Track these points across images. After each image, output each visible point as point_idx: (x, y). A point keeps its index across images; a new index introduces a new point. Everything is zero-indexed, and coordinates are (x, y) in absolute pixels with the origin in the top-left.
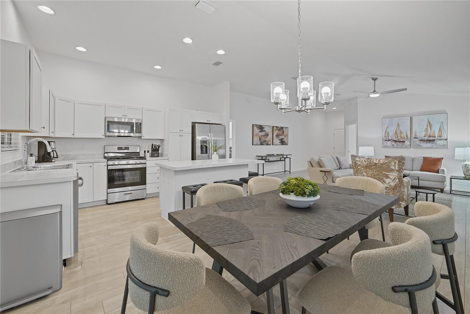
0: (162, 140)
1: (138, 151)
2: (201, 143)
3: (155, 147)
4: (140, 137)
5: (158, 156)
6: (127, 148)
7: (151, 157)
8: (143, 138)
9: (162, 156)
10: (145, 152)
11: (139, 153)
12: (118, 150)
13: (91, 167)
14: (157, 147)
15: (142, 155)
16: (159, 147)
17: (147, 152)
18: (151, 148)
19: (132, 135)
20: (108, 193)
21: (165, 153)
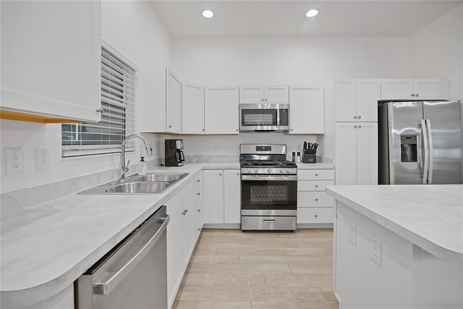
0: (320, 136)
1: (283, 152)
2: (402, 140)
3: (309, 147)
4: (286, 132)
5: (314, 162)
6: (268, 148)
7: (303, 162)
8: (291, 132)
9: (320, 162)
10: (294, 154)
11: (286, 155)
12: (256, 151)
13: (220, 175)
14: (312, 148)
15: (289, 158)
16: (316, 147)
17: (296, 154)
18: (303, 149)
19: (275, 128)
20: (242, 216)
21: (326, 157)
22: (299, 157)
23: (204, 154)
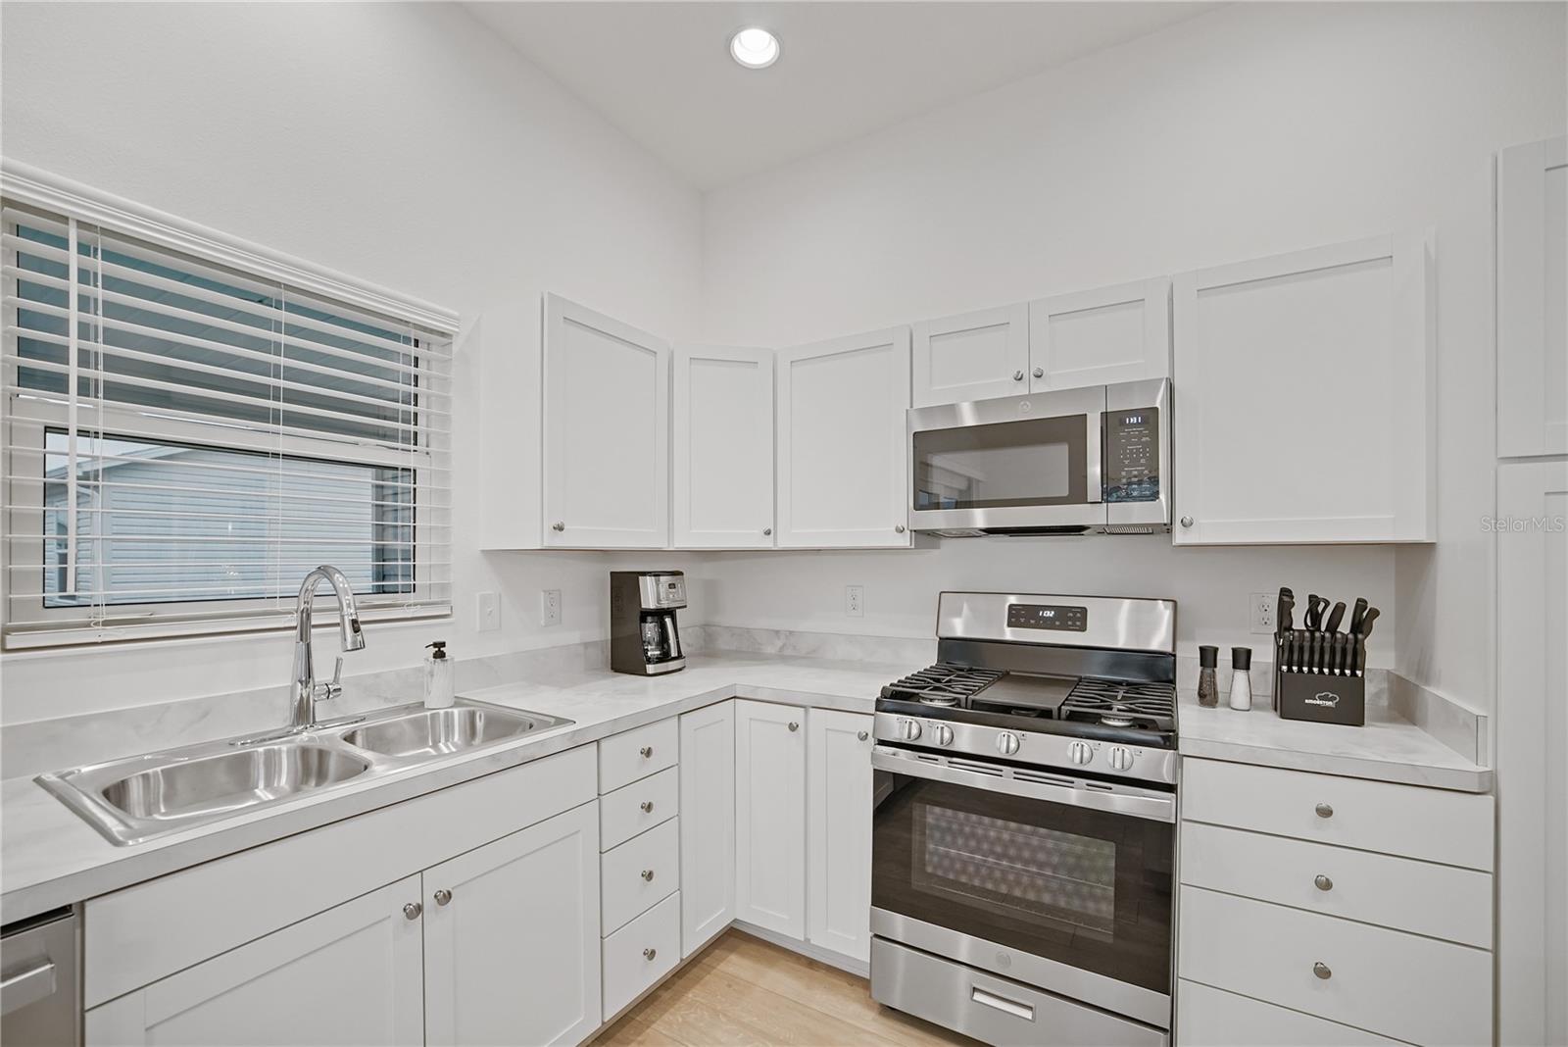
3: (1314, 615)
5: (1351, 714)
6: (1074, 618)
8: (1180, 537)
10: (1208, 656)
11: (1173, 655)
12: (1010, 626)
13: (793, 728)
14: (1334, 625)
16: (1361, 626)
17: (1225, 658)
18: (1272, 627)
19: (1081, 515)
20: (874, 935)
21: (1440, 693)
22: (1241, 675)
23: (802, 626)
